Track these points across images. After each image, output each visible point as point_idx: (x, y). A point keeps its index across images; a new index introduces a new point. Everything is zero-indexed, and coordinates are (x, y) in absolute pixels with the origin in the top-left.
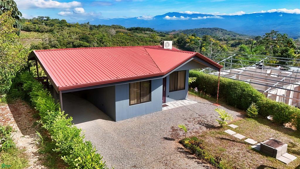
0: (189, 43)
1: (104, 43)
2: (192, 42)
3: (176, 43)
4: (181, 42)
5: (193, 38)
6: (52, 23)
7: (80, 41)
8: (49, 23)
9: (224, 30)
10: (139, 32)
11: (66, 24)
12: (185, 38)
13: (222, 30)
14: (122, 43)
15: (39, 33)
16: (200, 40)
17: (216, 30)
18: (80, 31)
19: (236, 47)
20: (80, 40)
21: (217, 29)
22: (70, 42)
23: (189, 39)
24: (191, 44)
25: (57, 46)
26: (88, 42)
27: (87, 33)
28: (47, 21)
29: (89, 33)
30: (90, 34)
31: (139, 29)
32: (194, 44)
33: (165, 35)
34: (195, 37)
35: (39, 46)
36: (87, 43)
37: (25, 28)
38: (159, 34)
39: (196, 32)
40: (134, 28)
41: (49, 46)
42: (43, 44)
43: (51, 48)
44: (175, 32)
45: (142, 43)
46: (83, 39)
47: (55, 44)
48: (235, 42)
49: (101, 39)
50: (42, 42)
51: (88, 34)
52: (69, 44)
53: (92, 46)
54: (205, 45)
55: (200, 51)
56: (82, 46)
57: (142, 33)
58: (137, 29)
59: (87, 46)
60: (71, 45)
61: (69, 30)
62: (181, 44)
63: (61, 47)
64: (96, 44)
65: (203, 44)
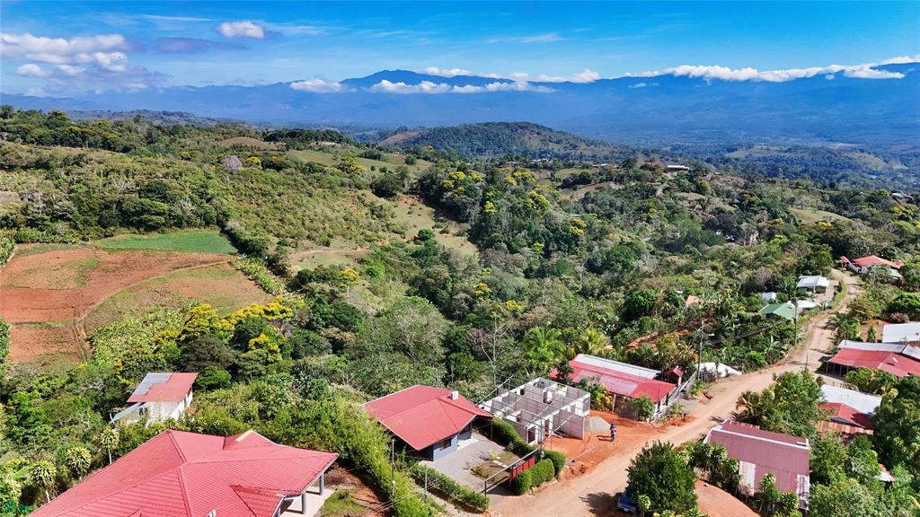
0: (449, 189)
1: (214, 200)
2: (460, 188)
3: (416, 189)
4: (430, 187)
5: (462, 175)
6: (24, 126)
7: (140, 197)
8: (11, 126)
9: (544, 128)
10: (302, 147)
11: (71, 130)
12: (439, 175)
13: (539, 129)
14: (263, 195)
16: (479, 181)
17: (521, 128)
18: (138, 166)
19: (575, 189)
20: (140, 194)
21: (527, 127)
22: (111, 202)
23: (451, 178)
24: (457, 193)
25: (71, 217)
26: (164, 199)
27: (158, 173)
28: (7, 121)
29: (165, 170)
30: (167, 174)
31: (301, 134)
32: (465, 193)
33: (382, 153)
34: (467, 174)
35: (14, 216)
36: (162, 204)
38: (363, 151)
39: (466, 135)
40: (284, 133)
41: (46, 217)
42: (24, 211)
43: (51, 221)
44: (408, 133)
45: (321, 190)
46: (149, 191)
47: (65, 211)
48: (572, 174)
49: (202, 187)
50: (21, 205)
51: (161, 176)
52: (107, 207)
53: (179, 212)
54: (493, 197)
55: (481, 213)
56: (148, 212)
57: (310, 148)
58: (296, 137)
59: (164, 214)
60: (114, 211)
61: (100, 163)
62: (429, 192)
63: (82, 218)
64: (190, 205)
65: (489, 192)
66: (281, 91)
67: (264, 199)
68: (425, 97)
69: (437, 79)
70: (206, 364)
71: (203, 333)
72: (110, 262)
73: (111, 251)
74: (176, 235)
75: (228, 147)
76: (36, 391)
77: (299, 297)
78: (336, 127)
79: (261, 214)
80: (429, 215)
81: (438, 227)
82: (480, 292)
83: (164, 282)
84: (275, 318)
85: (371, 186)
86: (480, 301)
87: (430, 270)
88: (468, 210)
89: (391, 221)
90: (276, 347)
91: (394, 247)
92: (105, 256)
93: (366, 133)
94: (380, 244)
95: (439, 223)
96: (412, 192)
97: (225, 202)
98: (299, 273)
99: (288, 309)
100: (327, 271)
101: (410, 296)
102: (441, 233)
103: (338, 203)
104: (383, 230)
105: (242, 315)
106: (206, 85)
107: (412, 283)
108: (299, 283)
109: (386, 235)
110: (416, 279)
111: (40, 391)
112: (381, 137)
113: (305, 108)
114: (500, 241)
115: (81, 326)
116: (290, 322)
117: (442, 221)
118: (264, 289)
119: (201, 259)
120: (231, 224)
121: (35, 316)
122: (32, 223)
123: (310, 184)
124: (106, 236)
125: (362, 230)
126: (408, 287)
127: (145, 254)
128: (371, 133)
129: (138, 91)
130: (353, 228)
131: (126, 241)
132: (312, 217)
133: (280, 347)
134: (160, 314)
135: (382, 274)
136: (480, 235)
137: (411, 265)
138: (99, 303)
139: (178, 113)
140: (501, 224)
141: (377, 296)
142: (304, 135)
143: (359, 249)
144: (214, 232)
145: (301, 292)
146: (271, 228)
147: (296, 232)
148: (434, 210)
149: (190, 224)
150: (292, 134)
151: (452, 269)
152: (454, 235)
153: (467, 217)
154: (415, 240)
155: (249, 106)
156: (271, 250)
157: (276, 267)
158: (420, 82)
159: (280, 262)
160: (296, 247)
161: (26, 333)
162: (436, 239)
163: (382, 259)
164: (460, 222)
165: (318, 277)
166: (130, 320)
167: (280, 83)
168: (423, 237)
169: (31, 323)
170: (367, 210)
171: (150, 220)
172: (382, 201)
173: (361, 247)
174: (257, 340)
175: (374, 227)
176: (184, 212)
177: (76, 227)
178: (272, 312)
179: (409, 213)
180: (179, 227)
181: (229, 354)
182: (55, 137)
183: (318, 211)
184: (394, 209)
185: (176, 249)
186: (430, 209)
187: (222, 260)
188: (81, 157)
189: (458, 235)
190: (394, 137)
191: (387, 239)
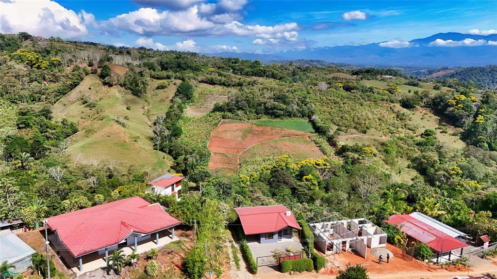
0: (452, 106)
1: (308, 105)
2: (460, 105)
3: (430, 105)
4: (439, 104)
5: (463, 97)
6: (242, 67)
7: (274, 101)
10: (371, 78)
11: (260, 69)
12: (447, 97)
14: (335, 103)
15: (225, 88)
16: (476, 101)
18: (277, 86)
20: (274, 99)
22: (262, 103)
23: (454, 99)
24: (457, 108)
25: (245, 108)
26: (285, 103)
28: (236, 65)
29: (287, 89)
30: (289, 91)
31: (373, 71)
32: (463, 109)
33: (418, 84)
34: (467, 97)
35: (224, 107)
36: (283, 105)
37: (209, 80)
38: (407, 81)
39: (490, 72)
40: (364, 71)
41: (235, 108)
42: (228, 105)
43: (237, 110)
44: (448, 70)
45: (369, 102)
46: (278, 98)
47: (243, 106)
49: (304, 98)
50: (227, 102)
51: (286, 91)
52: (260, 105)
53: (290, 109)
54: (484, 112)
55: (473, 122)
56: (276, 108)
57: (376, 79)
58: (370, 73)
59: (284, 110)
60: (263, 107)
61: (261, 84)
62: (438, 108)
63: (249, 109)
64: (296, 106)
65: (482, 109)
66: (373, 48)
67: (335, 105)
68: (465, 48)
69: (476, 37)
70: (281, 184)
71: (282, 169)
72: (256, 131)
73: (258, 125)
74: (287, 120)
75: (330, 78)
76: (211, 183)
77: (341, 159)
78: (402, 67)
79: (331, 113)
80: (436, 121)
81: (439, 129)
82: (454, 172)
83: (276, 142)
84: (320, 167)
85: (400, 102)
86: (453, 178)
87: (426, 154)
88: (463, 120)
89: (408, 122)
90: (316, 182)
91: (407, 138)
92: (255, 128)
93: (420, 71)
94: (398, 135)
95: (441, 126)
96: (427, 106)
97: (313, 105)
98: (342, 146)
99: (328, 164)
100: (359, 148)
101: (409, 168)
102: (441, 132)
103: (377, 110)
104: (402, 128)
105: (304, 163)
106: (334, 46)
107: (413, 160)
108: (342, 152)
109: (403, 130)
110: (416, 158)
111: (212, 183)
112: (429, 73)
113: (386, 56)
114: (484, 142)
115: (239, 158)
116: (328, 171)
117: (443, 125)
118: (323, 152)
119: (296, 133)
120: (313, 117)
121: (222, 151)
122: (230, 111)
123: (363, 99)
124: (258, 119)
125: (388, 126)
126: (410, 163)
127: (271, 128)
128: (423, 71)
129: (302, 50)
130: (383, 125)
131: (265, 121)
132: (359, 117)
133: (318, 183)
134: (271, 157)
135: (394, 153)
136: (470, 137)
137: (414, 150)
138: (248, 149)
139: (317, 61)
140: (486, 130)
141: (388, 165)
142: (374, 72)
143: (384, 137)
144: (305, 121)
145: (342, 157)
146: (335, 121)
147: (348, 124)
148: (439, 118)
149: (295, 116)
150: (368, 71)
151: (441, 155)
152: (450, 135)
153: (462, 124)
154: (422, 135)
155: (355, 56)
156: (331, 133)
157: (331, 142)
158: (464, 39)
159: (334, 139)
160: (346, 132)
161: (218, 157)
162: (436, 136)
163: (396, 144)
164: (456, 126)
165: (352, 149)
166: (258, 159)
167: (374, 43)
168: (427, 134)
169: (220, 153)
170: (394, 115)
171: (277, 113)
172: (405, 110)
173: (385, 136)
174: (307, 177)
175: (396, 125)
176: (293, 110)
177: (246, 114)
178: (319, 164)
179: (422, 119)
180: (290, 117)
181: (293, 181)
182: (253, 72)
183: (364, 113)
184: (411, 116)
185: (286, 127)
186: (437, 117)
187: (306, 135)
188: (254, 82)
189: (453, 135)
190: (438, 73)
191: (403, 133)
